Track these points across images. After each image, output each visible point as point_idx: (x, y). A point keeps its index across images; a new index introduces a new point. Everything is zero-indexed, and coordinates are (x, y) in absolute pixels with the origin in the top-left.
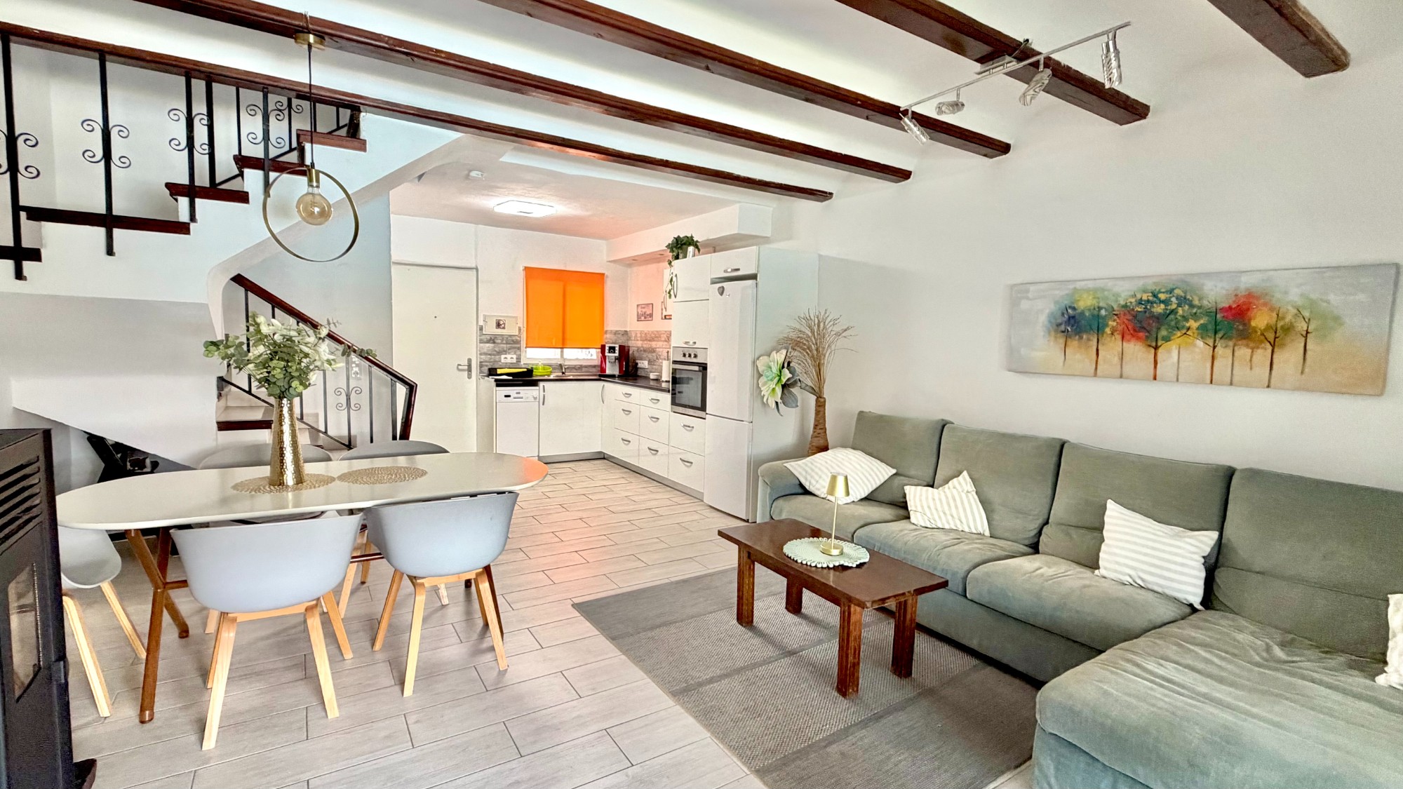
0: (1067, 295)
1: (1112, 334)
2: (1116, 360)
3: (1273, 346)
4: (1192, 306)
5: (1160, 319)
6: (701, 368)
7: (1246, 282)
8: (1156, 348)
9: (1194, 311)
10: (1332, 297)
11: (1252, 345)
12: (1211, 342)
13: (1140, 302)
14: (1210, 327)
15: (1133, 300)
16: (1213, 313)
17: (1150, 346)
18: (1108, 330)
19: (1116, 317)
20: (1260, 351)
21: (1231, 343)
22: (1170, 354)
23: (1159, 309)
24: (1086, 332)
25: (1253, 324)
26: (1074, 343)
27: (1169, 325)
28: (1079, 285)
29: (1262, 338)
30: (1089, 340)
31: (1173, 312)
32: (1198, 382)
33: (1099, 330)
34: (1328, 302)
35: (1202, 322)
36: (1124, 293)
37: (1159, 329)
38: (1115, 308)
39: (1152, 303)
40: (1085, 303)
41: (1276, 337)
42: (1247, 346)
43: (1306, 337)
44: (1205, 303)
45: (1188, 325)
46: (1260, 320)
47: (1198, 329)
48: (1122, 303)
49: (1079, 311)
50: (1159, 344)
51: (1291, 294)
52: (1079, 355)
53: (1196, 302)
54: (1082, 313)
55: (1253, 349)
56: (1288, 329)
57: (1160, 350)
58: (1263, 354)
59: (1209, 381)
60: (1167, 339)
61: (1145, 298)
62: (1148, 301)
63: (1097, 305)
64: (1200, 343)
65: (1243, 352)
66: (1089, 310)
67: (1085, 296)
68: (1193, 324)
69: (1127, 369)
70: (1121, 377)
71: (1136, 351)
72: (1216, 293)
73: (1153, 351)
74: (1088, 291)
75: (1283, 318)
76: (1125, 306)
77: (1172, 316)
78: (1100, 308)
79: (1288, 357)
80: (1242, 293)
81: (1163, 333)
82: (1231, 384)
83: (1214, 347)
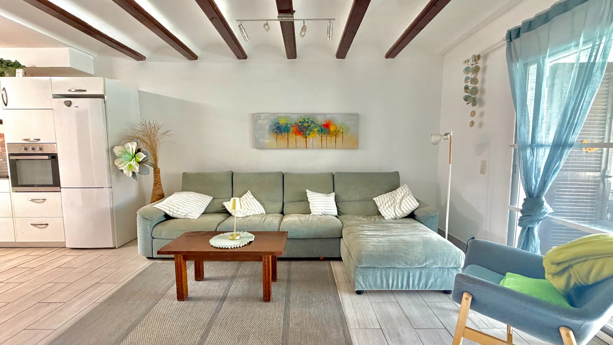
0: (275, 118)
1: (292, 133)
2: (294, 142)
3: (336, 136)
4: (315, 124)
5: (307, 128)
6: (50, 157)
7: (328, 117)
8: (306, 137)
9: (316, 125)
10: (347, 122)
11: (331, 136)
12: (321, 135)
13: (300, 122)
14: (320, 130)
15: (298, 121)
16: (320, 126)
17: (304, 137)
18: (291, 132)
19: (293, 127)
20: (333, 138)
21: (326, 136)
22: (310, 139)
23: (306, 124)
24: (283, 132)
25: (331, 130)
26: (280, 136)
27: (309, 130)
28: (279, 115)
29: (333, 134)
30: (285, 135)
31: (310, 126)
32: (318, 148)
33: (288, 131)
34: (346, 123)
35: (318, 129)
36: (295, 119)
37: (306, 131)
38: (293, 124)
39: (304, 122)
40: (282, 122)
41: (336, 133)
42: (330, 136)
43: (343, 133)
44: (318, 123)
45: (314, 130)
46: (332, 129)
47: (317, 131)
48: (295, 122)
49: (280, 125)
50: (307, 136)
51: (339, 121)
52: (282, 141)
53: (316, 123)
54: (282, 125)
55: (331, 137)
56: (339, 131)
57: (307, 138)
58: (334, 138)
59: (321, 148)
60: (309, 135)
61: (301, 121)
62: (302, 122)
63: (286, 122)
64: (318, 135)
65: (329, 138)
66: (284, 124)
67: (282, 119)
68: (316, 130)
69: (298, 145)
70: (296, 148)
71: (300, 138)
72: (321, 121)
73: (305, 138)
74: (283, 117)
75: (337, 128)
76: (295, 123)
77: (310, 127)
78: (287, 124)
79: (339, 139)
80: (327, 120)
81: (308, 132)
82: (327, 148)
83: (322, 137)
